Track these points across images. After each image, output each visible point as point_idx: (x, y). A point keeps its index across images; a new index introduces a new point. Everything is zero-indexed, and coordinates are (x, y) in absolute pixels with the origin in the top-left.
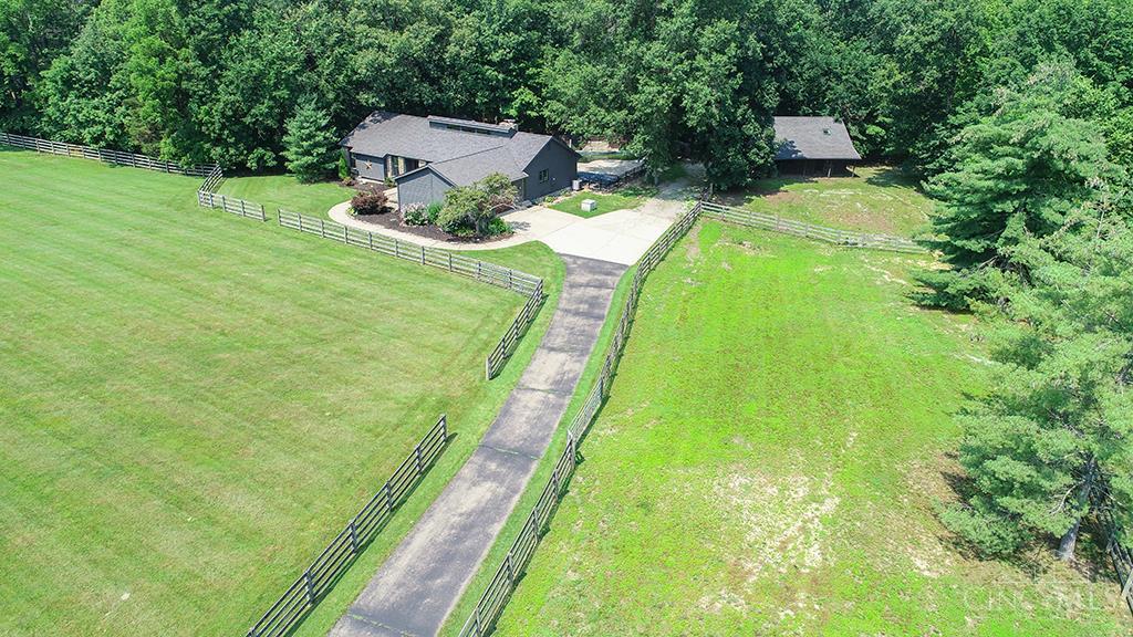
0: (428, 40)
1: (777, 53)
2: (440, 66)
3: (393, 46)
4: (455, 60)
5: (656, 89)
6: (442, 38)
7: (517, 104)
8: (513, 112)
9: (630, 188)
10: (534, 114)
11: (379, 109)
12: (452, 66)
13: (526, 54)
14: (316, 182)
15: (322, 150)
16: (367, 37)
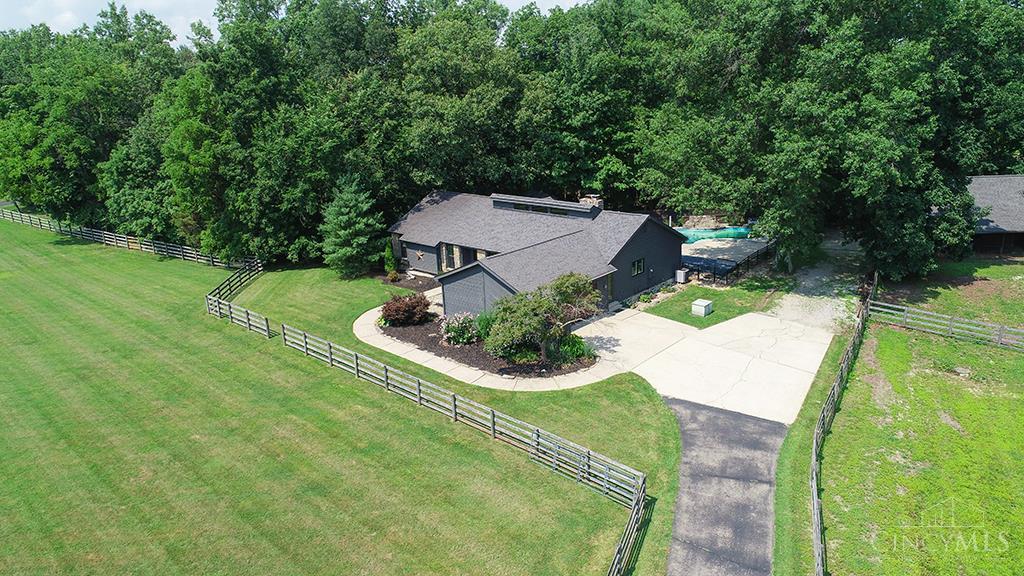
0: (493, 104)
1: (979, 86)
2: (509, 134)
3: (450, 113)
4: (527, 126)
5: (802, 144)
6: (511, 103)
7: (601, 175)
8: (597, 185)
9: (755, 278)
10: (623, 186)
11: (437, 187)
12: (524, 134)
13: (613, 116)
14: (357, 277)
15: (363, 240)
16: (421, 105)
